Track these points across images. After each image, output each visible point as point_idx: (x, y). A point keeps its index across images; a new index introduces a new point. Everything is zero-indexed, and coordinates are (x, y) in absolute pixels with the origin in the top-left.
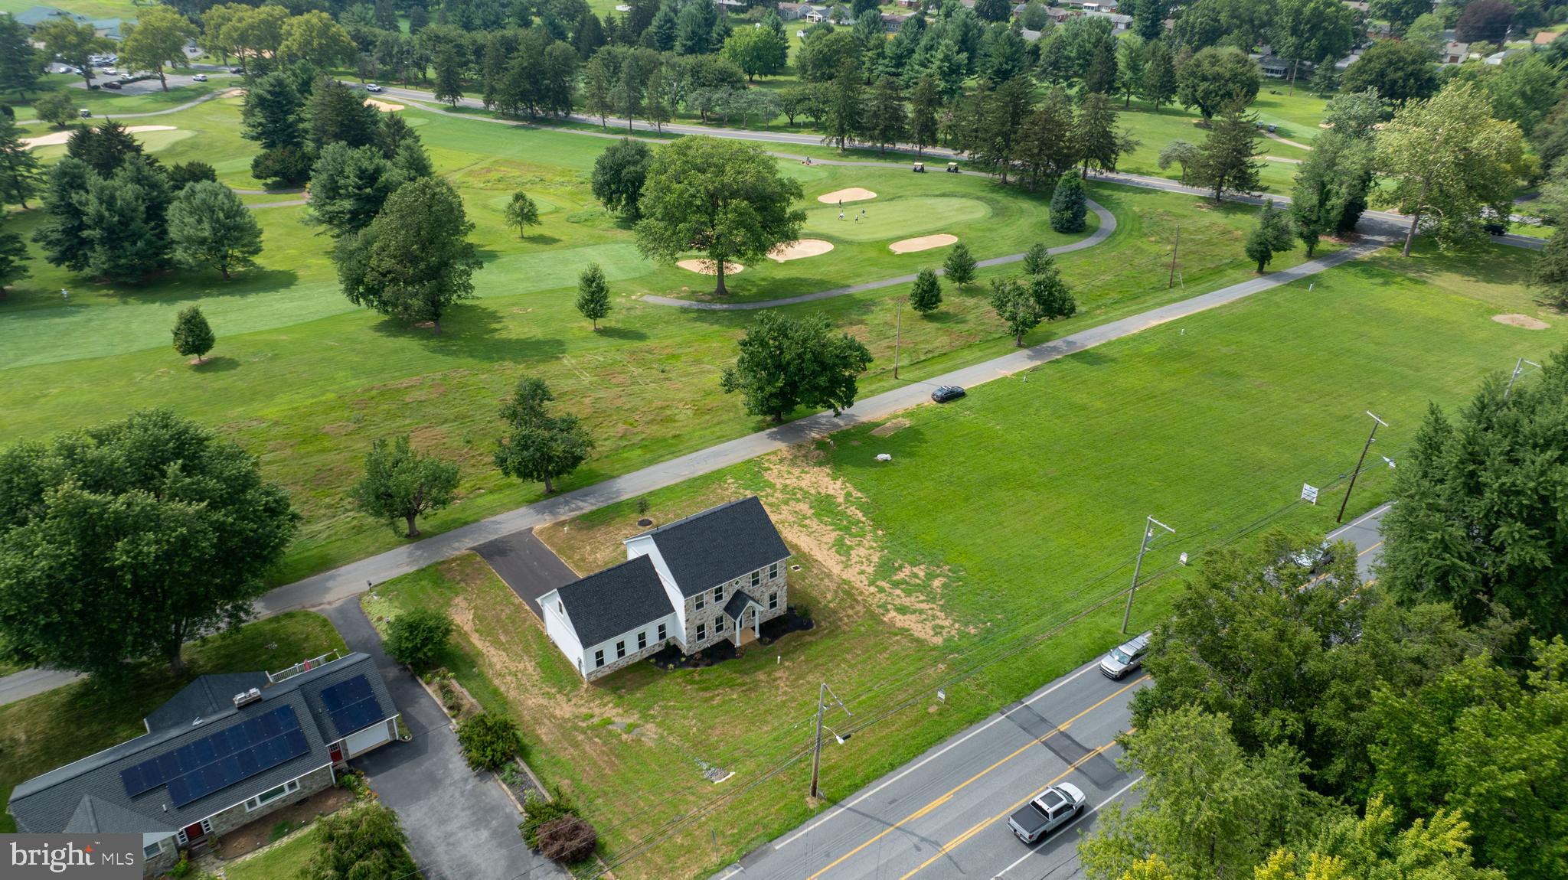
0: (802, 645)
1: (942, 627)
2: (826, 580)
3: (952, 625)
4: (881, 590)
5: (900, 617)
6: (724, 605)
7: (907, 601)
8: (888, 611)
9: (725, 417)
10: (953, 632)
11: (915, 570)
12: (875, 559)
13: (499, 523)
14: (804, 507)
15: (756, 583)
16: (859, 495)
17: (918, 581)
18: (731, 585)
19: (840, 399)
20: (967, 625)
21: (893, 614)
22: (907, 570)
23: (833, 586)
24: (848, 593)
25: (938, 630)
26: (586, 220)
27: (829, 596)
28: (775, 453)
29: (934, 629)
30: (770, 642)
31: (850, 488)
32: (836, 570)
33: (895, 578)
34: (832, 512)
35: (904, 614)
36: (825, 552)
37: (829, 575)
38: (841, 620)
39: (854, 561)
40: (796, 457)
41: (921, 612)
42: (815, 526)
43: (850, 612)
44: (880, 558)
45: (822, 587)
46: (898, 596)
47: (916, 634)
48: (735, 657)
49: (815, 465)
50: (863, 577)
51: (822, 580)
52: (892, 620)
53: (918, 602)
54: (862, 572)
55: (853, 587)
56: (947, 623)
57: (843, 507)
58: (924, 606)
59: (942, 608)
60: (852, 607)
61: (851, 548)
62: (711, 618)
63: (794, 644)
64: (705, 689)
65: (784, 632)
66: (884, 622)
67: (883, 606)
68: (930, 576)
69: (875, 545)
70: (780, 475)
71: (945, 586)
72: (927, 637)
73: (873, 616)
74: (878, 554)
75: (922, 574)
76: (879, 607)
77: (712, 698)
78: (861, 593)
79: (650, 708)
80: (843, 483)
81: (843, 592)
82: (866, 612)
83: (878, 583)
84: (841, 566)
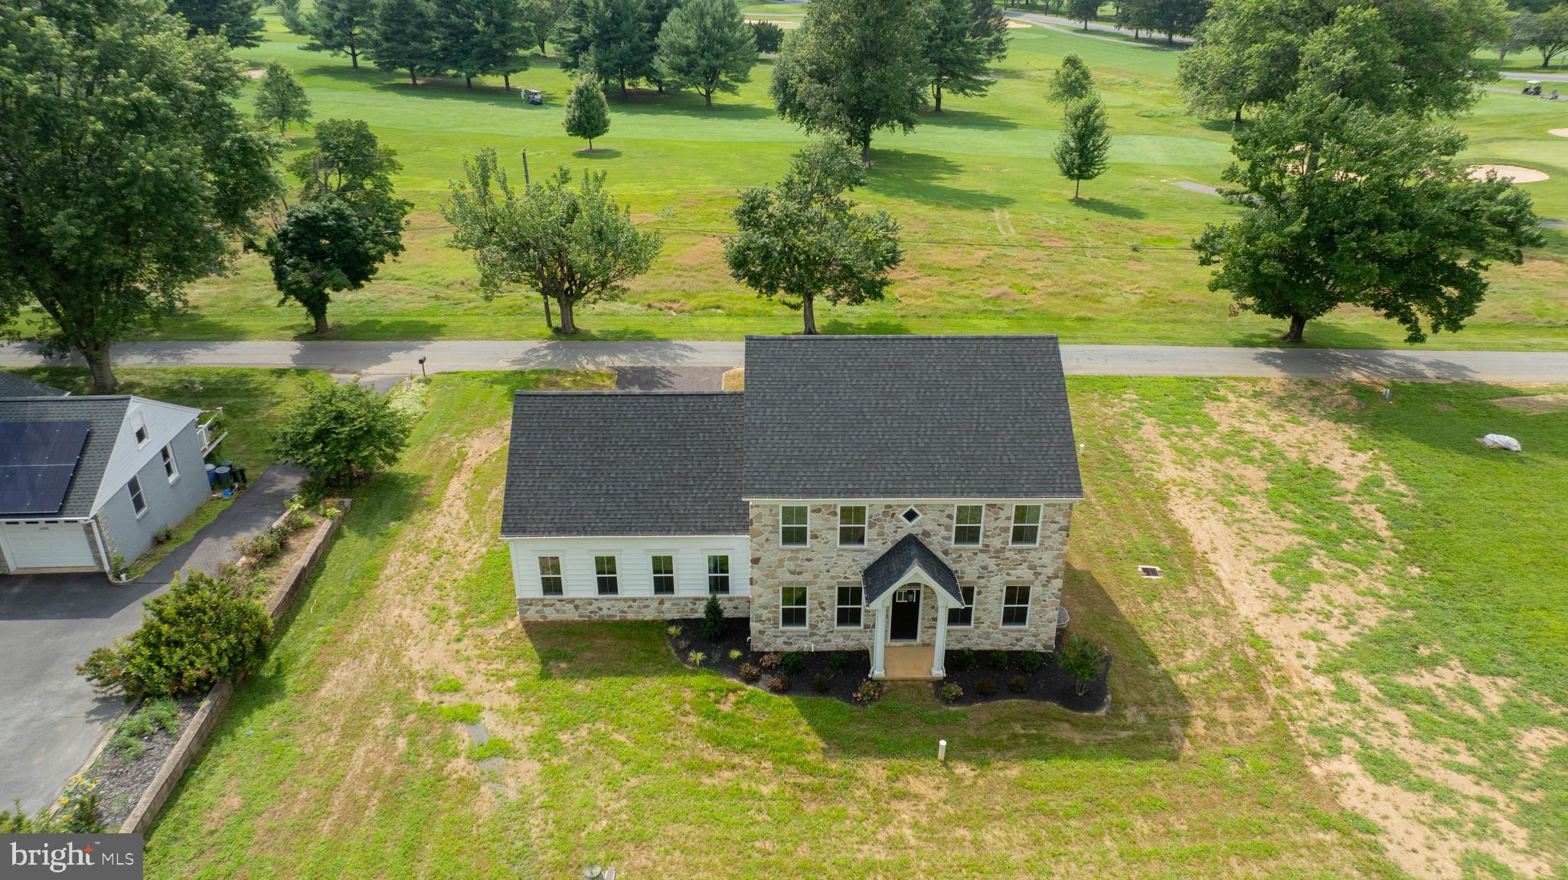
0: (1039, 740)
2: (1207, 621)
4: (1345, 694)
5: (1369, 784)
6: (867, 561)
7: (1409, 749)
8: (1336, 752)
9: (1194, 316)
11: (1476, 682)
12: (1370, 619)
13: (692, 349)
14: (1254, 476)
15: (967, 534)
16: (1402, 488)
17: (1471, 712)
18: (889, 512)
19: (1435, 310)
21: (1346, 764)
22: (1450, 675)
23: (1215, 638)
24: (1249, 672)
26: (1162, 116)
27: (1190, 657)
28: (1253, 381)
30: (957, 700)
31: (1385, 471)
32: (1249, 606)
33: (1402, 680)
34: (1314, 499)
35: (1384, 779)
36: (1246, 565)
37: (1222, 614)
38: (1185, 722)
39: (1310, 604)
40: (1293, 396)
41: (1445, 796)
42: (1255, 512)
43: (1225, 713)
44: (1383, 623)
45: (1187, 630)
46: (1388, 725)
48: (848, 698)
49: (1328, 417)
50: (1311, 647)
51: (1197, 616)
52: (1334, 784)
53: (1447, 766)
54: (1316, 637)
55: (1270, 660)
57: (1349, 498)
58: (1464, 784)
60: (1236, 703)
61: (1316, 577)
62: (825, 580)
63: (1018, 728)
64: (719, 742)
65: (1016, 691)
66: (1304, 775)
68: (1521, 715)
69: (1385, 590)
70: (1240, 414)
73: (1282, 744)
74: (1385, 613)
75: (1494, 700)
76: (1315, 732)
77: (711, 769)
78: (1285, 681)
79: (565, 726)
80: (1375, 460)
81: (1235, 660)
82: (1269, 731)
83: (1345, 675)
84: (1267, 605)
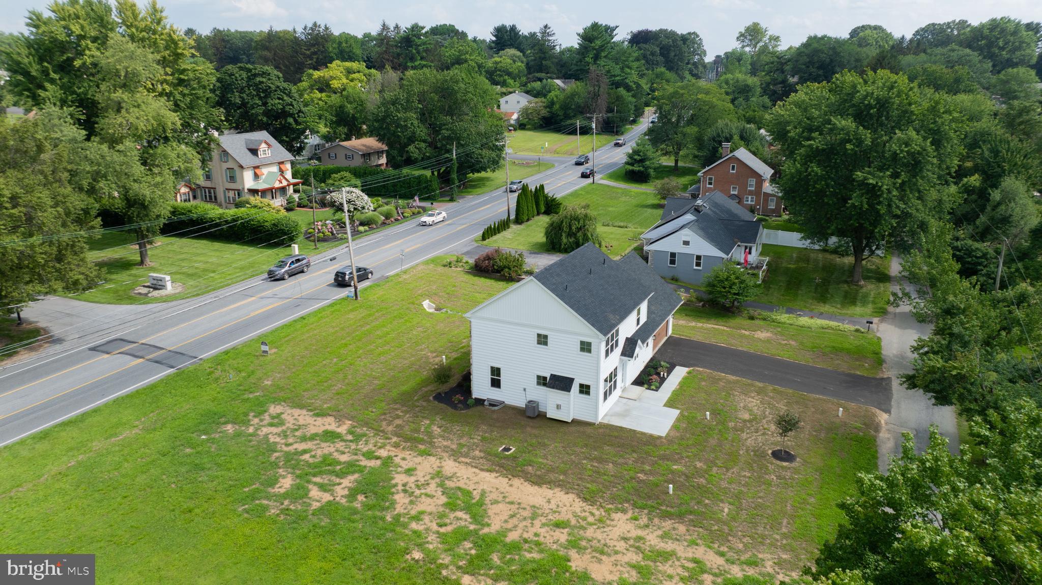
1: (271, 425)
2: (454, 447)
3: (257, 429)
4: (370, 455)
5: (330, 428)
7: (327, 448)
8: (350, 432)
10: (256, 421)
11: (327, 497)
12: (401, 499)
17: (318, 480)
20: (238, 435)
21: (343, 430)
22: (341, 493)
23: (440, 442)
25: (277, 421)
27: (436, 430)
29: (282, 423)
33: (356, 477)
35: (326, 432)
36: (485, 487)
37: (455, 455)
38: (406, 412)
39: (433, 487)
41: (304, 439)
43: (399, 422)
44: (393, 503)
45: (454, 437)
46: (344, 453)
47: (304, 412)
50: (405, 465)
51: (460, 447)
52: (340, 422)
53: (310, 450)
54: (409, 472)
55: (411, 450)
56: (265, 430)
58: (301, 447)
59: (272, 448)
60: (400, 427)
61: (452, 506)
66: (351, 419)
67: (357, 438)
68: (299, 493)
69: (414, 525)
71: (273, 482)
72: (289, 411)
74: (399, 509)
75: (315, 492)
76: (364, 435)
78: (396, 446)
81: (422, 440)
82: (378, 425)
83: (378, 462)
84: (447, 473)
